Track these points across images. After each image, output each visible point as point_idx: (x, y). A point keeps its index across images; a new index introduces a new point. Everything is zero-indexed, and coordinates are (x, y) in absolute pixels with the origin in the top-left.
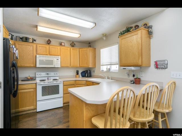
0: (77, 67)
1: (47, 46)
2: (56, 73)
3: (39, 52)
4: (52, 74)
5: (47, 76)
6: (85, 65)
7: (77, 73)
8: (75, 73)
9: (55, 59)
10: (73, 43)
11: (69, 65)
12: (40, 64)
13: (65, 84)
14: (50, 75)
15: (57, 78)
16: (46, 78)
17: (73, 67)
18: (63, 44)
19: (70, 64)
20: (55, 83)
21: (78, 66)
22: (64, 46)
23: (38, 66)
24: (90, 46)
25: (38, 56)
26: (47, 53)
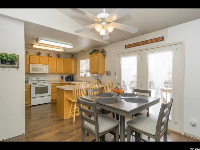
0: (62, 74)
1: (38, 57)
2: (44, 78)
3: (31, 61)
4: (41, 78)
5: (37, 80)
6: (69, 72)
7: (62, 78)
8: (60, 78)
9: (45, 67)
10: (58, 55)
11: (55, 72)
12: (32, 71)
13: (52, 86)
14: (39, 80)
15: (46, 82)
16: (37, 82)
17: (59, 74)
18: (50, 55)
19: (57, 71)
20: (44, 85)
21: (63, 72)
22: (51, 56)
23: (31, 72)
24: (72, 58)
25: (30, 64)
26: (38, 62)
